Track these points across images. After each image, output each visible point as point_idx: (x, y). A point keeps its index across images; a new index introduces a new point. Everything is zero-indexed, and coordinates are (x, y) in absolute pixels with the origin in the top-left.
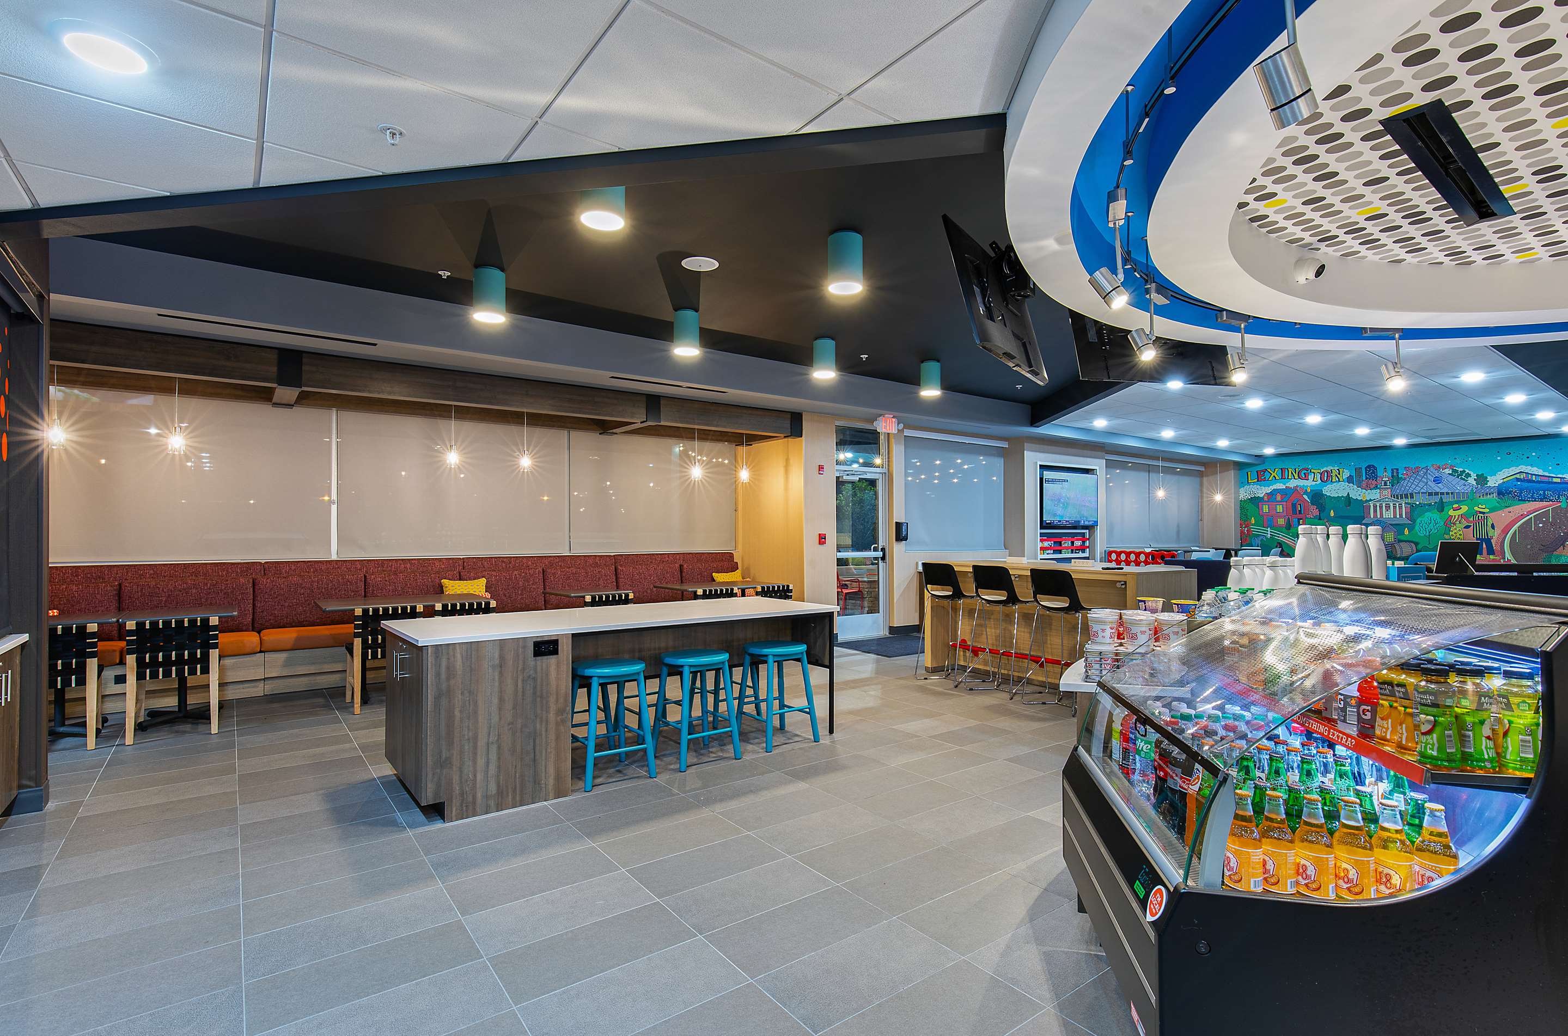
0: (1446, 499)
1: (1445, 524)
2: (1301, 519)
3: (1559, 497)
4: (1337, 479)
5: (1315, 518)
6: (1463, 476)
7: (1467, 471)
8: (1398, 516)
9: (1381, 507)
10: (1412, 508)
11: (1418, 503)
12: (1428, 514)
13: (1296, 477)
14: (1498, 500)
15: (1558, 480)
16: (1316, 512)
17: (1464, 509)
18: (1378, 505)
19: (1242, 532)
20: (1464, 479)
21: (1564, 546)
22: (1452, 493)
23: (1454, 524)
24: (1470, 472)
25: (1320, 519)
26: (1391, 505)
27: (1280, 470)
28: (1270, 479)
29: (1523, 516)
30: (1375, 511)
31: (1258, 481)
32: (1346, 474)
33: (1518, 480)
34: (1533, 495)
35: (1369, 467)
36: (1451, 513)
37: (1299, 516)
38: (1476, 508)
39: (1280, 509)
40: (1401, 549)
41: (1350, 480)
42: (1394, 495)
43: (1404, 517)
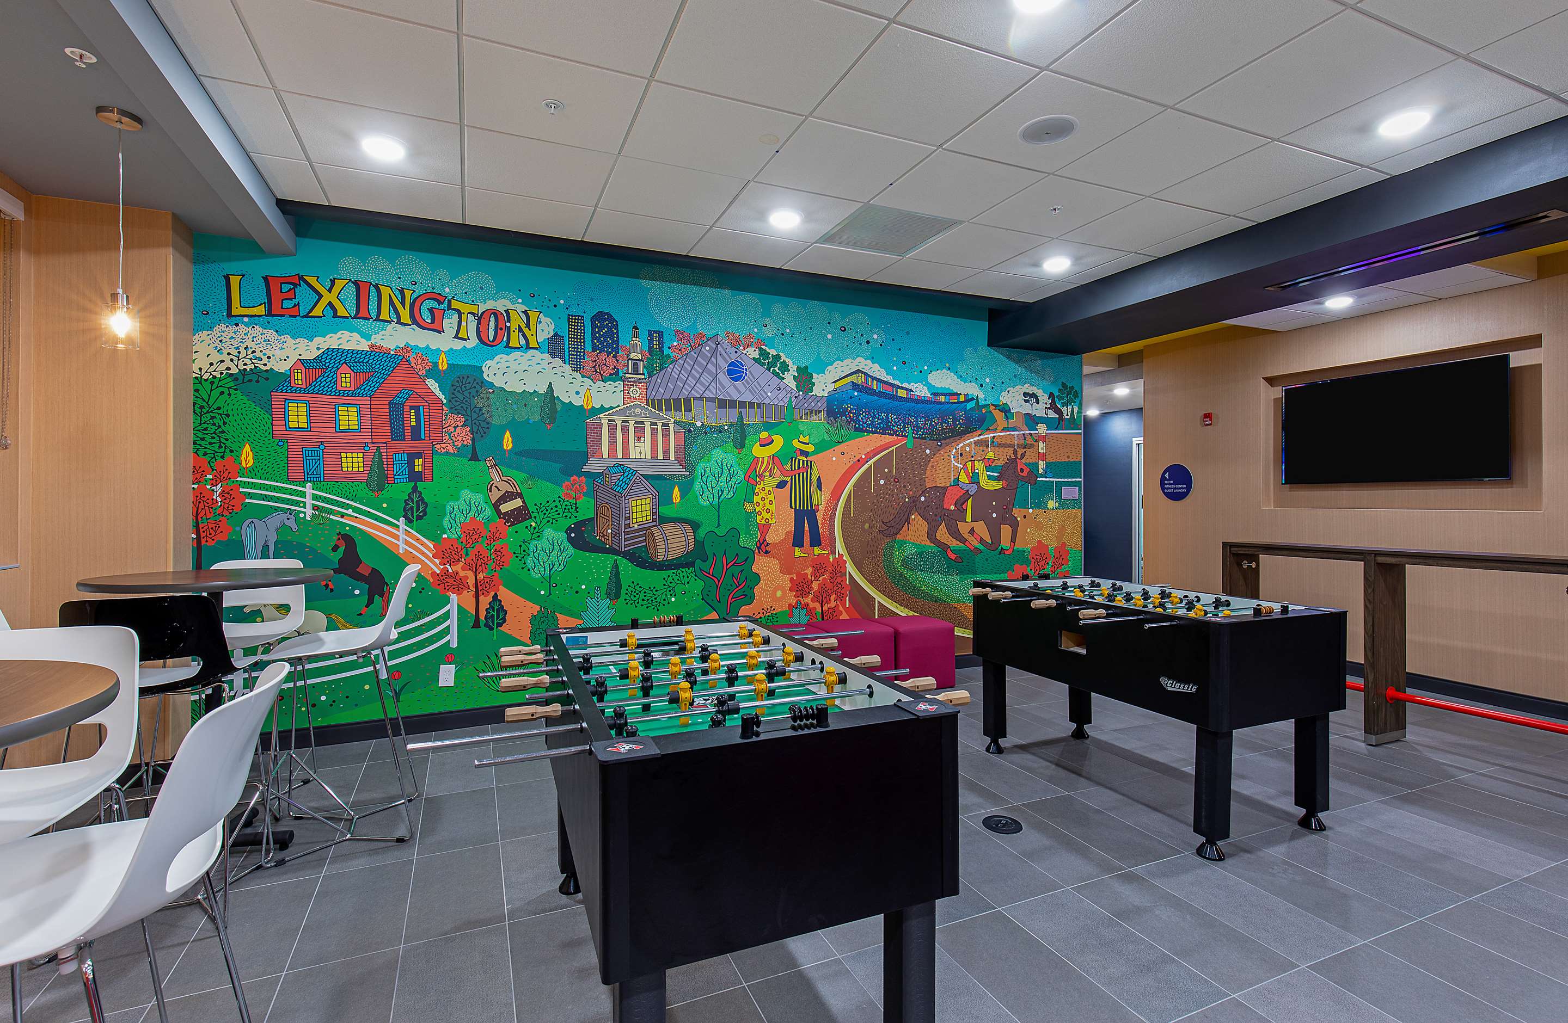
0: (751, 418)
1: (748, 478)
2: (419, 456)
3: (904, 427)
4: (523, 342)
5: (459, 452)
6: (773, 364)
7: (783, 357)
8: (660, 456)
9: (625, 430)
10: (688, 431)
11: (699, 424)
12: (717, 453)
13: (405, 317)
14: (827, 426)
15: (902, 393)
16: (463, 436)
17: (778, 441)
18: (619, 423)
19: (201, 502)
20: (777, 375)
21: (909, 523)
22: (759, 405)
23: (762, 477)
24: (787, 360)
25: (474, 458)
26: (647, 424)
27: (353, 289)
28: (317, 311)
29: (860, 462)
30: (613, 441)
31: (269, 313)
32: (545, 329)
33: (855, 386)
34: (873, 421)
35: (601, 318)
36: (758, 451)
37: (416, 446)
38: (795, 443)
39: (348, 418)
40: (666, 540)
41: (554, 346)
42: (653, 400)
43: (672, 457)
